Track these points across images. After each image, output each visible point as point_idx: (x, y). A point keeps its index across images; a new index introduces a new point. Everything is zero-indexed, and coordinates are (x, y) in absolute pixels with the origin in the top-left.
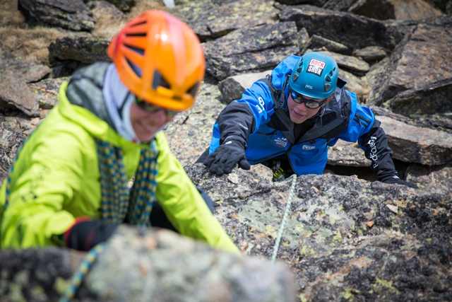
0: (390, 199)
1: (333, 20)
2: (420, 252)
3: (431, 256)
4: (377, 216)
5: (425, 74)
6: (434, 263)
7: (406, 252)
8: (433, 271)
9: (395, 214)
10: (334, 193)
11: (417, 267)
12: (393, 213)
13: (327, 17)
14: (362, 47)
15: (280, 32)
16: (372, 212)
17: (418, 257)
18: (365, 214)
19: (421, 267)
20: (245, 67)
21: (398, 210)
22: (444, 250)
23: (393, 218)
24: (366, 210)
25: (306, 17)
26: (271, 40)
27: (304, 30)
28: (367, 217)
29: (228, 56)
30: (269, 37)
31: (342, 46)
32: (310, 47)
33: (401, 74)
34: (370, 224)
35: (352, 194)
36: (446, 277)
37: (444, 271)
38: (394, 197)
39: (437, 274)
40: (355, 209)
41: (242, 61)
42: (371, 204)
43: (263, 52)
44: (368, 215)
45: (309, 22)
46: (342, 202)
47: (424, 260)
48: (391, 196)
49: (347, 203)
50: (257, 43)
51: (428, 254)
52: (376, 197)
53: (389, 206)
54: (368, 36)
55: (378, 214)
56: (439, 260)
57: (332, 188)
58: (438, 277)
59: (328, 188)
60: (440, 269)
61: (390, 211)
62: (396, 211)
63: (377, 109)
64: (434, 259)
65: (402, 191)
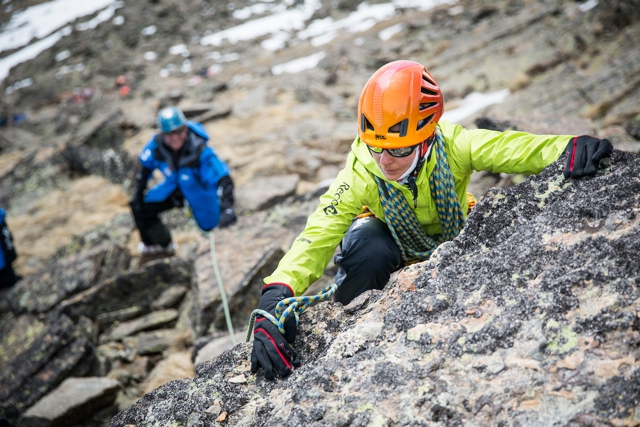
0: (228, 371)
1: (107, 289)
2: (295, 399)
3: (310, 393)
4: (225, 402)
5: (233, 276)
6: (321, 398)
7: (280, 411)
8: (324, 409)
9: (245, 383)
10: (157, 414)
11: (302, 417)
12: (242, 384)
13: (100, 291)
14: (157, 297)
15: (52, 334)
16: (216, 401)
17: (297, 406)
18: (208, 411)
19: (308, 414)
20: (34, 396)
21: (246, 377)
22: (321, 374)
23: (246, 390)
24: (207, 405)
25: (77, 305)
26: (47, 349)
27: (83, 318)
28: (214, 412)
29: (9, 397)
30: (43, 347)
31: (134, 309)
32: (101, 332)
33: (207, 291)
34: (222, 417)
35: (180, 399)
36: (343, 403)
37: (337, 398)
38: (231, 366)
39: (330, 408)
40: (193, 413)
41: (27, 392)
42: (208, 393)
43: (47, 367)
44: (215, 409)
45: (82, 308)
46: (172, 417)
47: (305, 404)
48: (226, 367)
49: (178, 413)
50: (34, 363)
51: (305, 393)
52: (210, 382)
53: (231, 380)
54: (155, 283)
55: (225, 399)
56: (323, 391)
57: (150, 409)
58: (335, 410)
59: (145, 414)
60: (331, 399)
61: (236, 385)
62: (245, 380)
63: (204, 339)
64: (317, 394)
65: (236, 352)
